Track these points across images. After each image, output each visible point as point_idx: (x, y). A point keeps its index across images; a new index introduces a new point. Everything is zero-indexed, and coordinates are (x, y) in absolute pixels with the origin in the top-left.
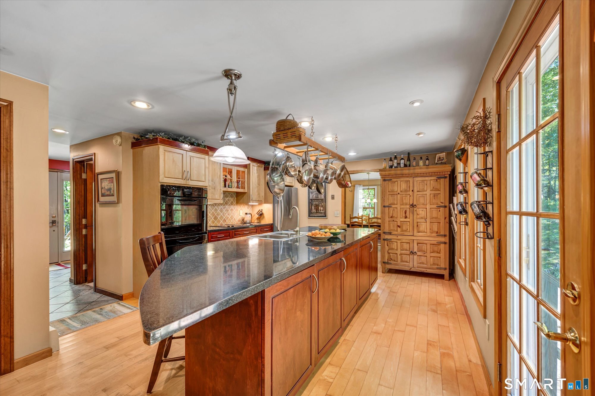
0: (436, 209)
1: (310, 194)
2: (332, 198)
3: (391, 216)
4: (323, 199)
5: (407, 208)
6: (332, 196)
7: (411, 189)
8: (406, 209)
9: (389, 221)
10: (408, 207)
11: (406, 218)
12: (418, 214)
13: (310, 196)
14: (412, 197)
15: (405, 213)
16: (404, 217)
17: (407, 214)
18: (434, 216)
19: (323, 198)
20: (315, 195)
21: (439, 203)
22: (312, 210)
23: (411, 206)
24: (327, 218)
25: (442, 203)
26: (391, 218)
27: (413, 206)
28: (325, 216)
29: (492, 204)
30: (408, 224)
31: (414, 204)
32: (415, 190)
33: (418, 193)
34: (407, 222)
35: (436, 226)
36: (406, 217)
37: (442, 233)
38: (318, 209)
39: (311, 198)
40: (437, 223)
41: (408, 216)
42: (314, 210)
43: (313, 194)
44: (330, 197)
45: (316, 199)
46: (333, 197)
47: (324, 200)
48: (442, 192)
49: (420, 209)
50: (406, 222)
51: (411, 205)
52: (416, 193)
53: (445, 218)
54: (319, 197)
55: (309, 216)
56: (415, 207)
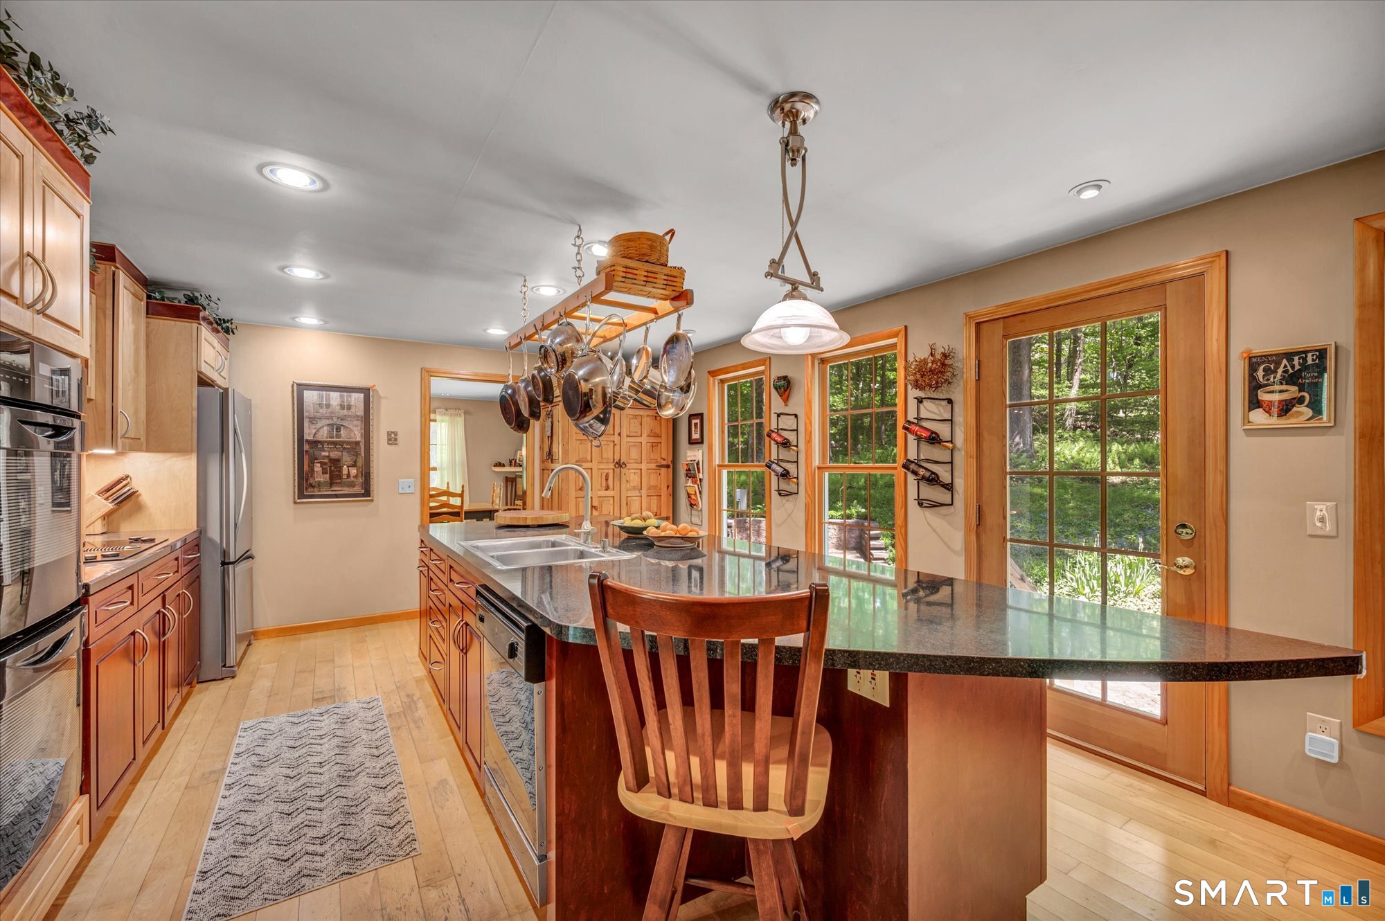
0: (654, 471)
1: (306, 424)
2: (389, 440)
3: (580, 486)
4: (357, 443)
5: (609, 469)
6: (389, 434)
7: (616, 433)
8: (607, 471)
9: (576, 498)
10: (612, 466)
11: (607, 490)
12: (627, 481)
13: (306, 430)
14: (617, 448)
15: (607, 479)
16: (604, 489)
17: (609, 481)
18: (652, 484)
19: (358, 439)
20: (325, 428)
21: (659, 460)
22: (312, 476)
23: (617, 466)
24: (372, 500)
25: (664, 460)
26: (580, 492)
27: (620, 466)
28: (367, 493)
29: (950, 465)
30: (611, 502)
31: (622, 462)
32: (624, 434)
33: (629, 439)
34: (609, 498)
35: (656, 501)
36: (607, 488)
37: (664, 515)
38: (340, 471)
39: (310, 438)
40: (656, 497)
41: (611, 486)
42: (320, 476)
43: (319, 425)
44: (384, 437)
45: (329, 443)
46: (392, 438)
47: (362, 446)
48: (663, 440)
49: (631, 471)
50: (607, 498)
51: (617, 463)
52: (625, 439)
53: (668, 487)
54: (343, 436)
55: (301, 496)
56: (623, 466)
